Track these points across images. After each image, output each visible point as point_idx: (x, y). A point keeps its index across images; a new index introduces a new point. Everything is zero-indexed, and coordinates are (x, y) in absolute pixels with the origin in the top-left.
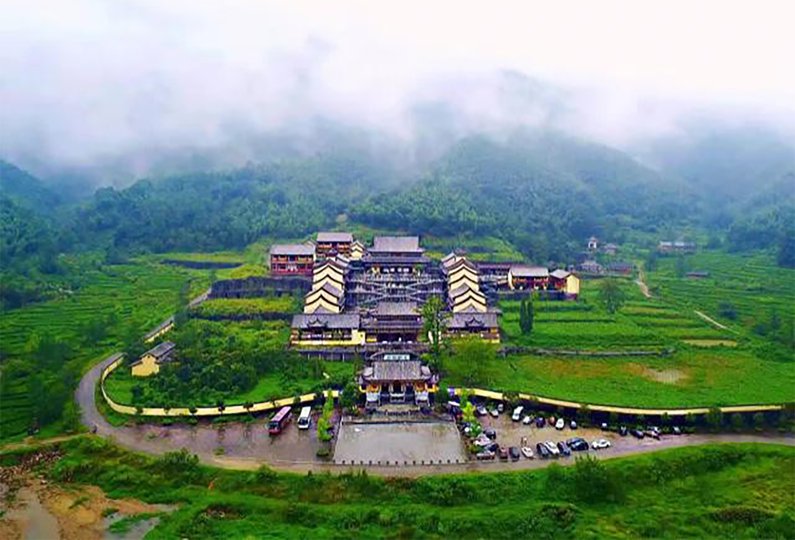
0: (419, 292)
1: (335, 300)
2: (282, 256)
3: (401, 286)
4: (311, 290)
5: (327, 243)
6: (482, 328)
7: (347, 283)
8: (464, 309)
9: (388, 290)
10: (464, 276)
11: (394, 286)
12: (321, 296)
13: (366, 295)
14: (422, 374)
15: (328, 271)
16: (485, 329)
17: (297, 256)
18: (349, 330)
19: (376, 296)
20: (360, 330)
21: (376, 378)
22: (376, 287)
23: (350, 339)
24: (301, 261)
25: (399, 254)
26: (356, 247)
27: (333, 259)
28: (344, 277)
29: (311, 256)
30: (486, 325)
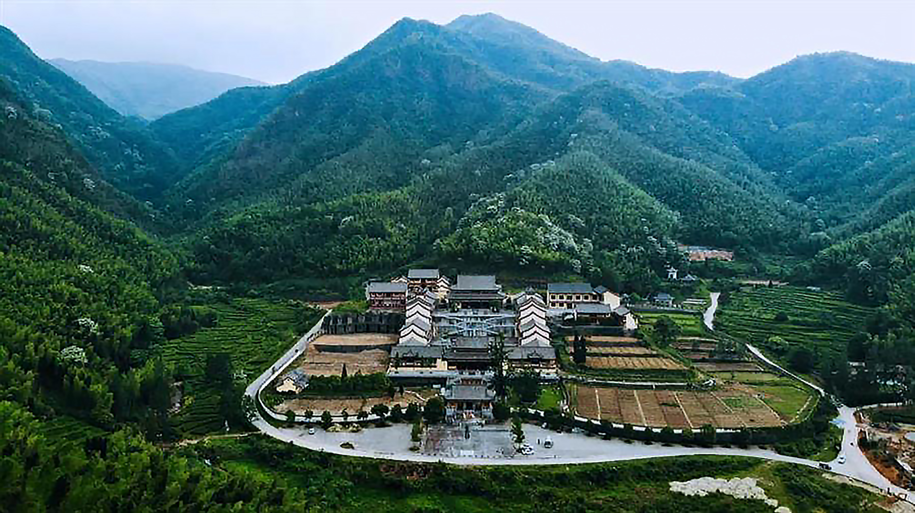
0: (495, 326)
1: (424, 334)
2: (380, 294)
3: (479, 320)
4: (404, 324)
5: (418, 279)
6: (542, 360)
7: (434, 318)
8: (530, 343)
9: (468, 324)
10: (533, 313)
11: (473, 320)
12: (413, 330)
13: (449, 327)
14: (487, 396)
15: (418, 308)
16: (545, 360)
17: (392, 293)
18: (435, 360)
19: (458, 329)
20: (444, 359)
21: (453, 398)
22: (458, 321)
23: (435, 367)
24: (395, 297)
25: (478, 292)
26: (442, 283)
27: (422, 297)
28: (431, 312)
29: (404, 293)
30: (545, 358)
